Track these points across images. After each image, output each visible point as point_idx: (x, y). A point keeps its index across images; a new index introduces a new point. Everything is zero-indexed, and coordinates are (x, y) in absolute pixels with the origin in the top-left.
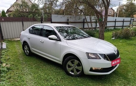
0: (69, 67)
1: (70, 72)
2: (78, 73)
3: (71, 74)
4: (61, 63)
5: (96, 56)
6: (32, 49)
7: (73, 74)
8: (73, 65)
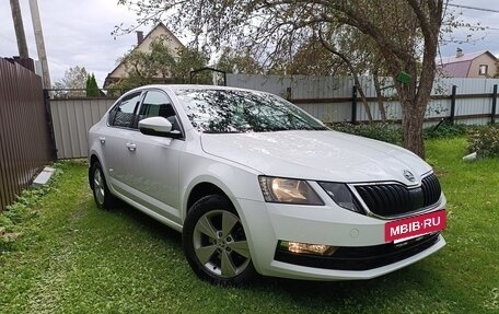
0: (206, 241)
1: (209, 266)
2: (237, 271)
3: (210, 272)
4: (180, 226)
5: (307, 193)
6: (111, 181)
7: (218, 272)
8: (216, 235)
